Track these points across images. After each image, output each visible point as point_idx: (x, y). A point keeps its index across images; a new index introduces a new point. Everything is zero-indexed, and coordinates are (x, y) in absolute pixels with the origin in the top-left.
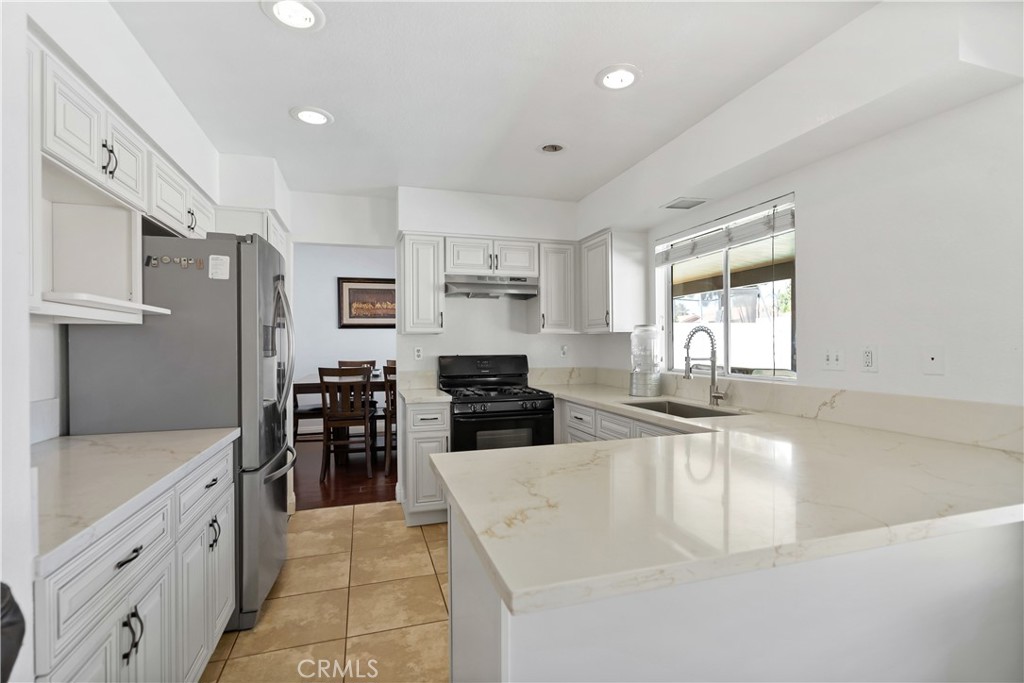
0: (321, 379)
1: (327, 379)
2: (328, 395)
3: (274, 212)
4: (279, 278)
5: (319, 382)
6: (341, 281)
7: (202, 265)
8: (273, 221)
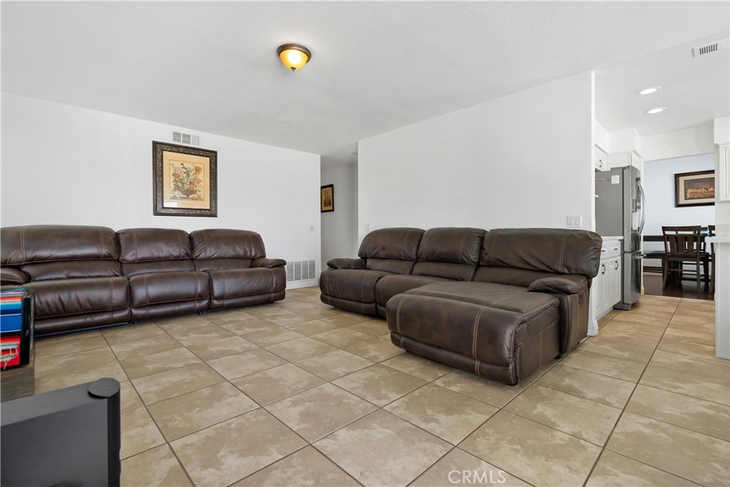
0: (664, 233)
1: (667, 233)
2: (668, 243)
3: (635, 152)
4: (638, 179)
5: (662, 235)
6: (677, 176)
7: (609, 180)
8: (634, 155)
